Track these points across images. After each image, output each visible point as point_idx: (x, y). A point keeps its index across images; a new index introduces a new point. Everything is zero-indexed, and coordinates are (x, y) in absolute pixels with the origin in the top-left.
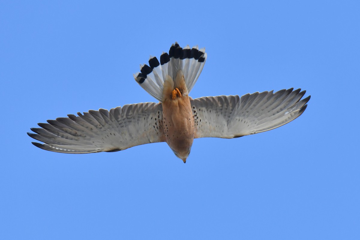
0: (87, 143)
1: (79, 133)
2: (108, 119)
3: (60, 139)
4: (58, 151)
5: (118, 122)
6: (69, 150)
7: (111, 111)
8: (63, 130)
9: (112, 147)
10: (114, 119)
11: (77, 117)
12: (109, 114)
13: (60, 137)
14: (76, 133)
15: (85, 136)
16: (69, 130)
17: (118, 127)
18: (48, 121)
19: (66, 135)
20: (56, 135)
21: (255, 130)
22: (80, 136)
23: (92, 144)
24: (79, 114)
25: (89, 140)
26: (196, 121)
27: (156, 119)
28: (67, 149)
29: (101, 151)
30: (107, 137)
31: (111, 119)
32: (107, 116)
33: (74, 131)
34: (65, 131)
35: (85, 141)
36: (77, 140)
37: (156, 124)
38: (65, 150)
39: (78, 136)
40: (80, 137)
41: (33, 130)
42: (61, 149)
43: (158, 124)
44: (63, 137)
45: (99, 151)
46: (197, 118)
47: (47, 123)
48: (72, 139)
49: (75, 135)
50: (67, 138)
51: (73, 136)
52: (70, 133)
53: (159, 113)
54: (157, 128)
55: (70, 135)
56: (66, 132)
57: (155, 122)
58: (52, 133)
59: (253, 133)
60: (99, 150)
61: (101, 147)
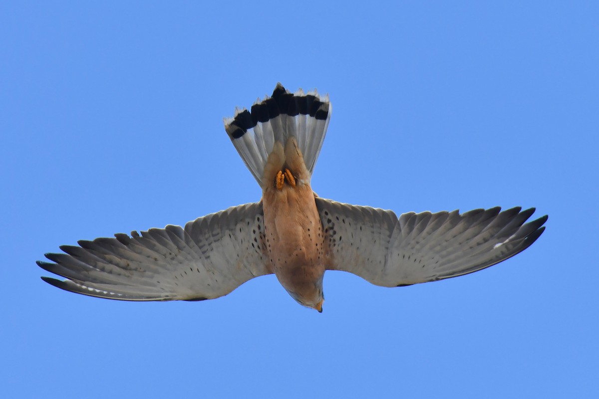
0: (146, 284)
1: (133, 265)
2: (183, 243)
3: (97, 273)
4: (93, 294)
5: (200, 248)
6: (112, 293)
7: (187, 227)
8: (104, 259)
9: (191, 293)
10: (192, 243)
11: (130, 238)
12: (183, 235)
13: (98, 270)
14: (128, 265)
15: (145, 271)
16: (116, 259)
17: (200, 258)
18: (80, 243)
19: (109, 267)
20: (91, 267)
21: (438, 274)
22: (136, 269)
23: (154, 285)
24: (135, 234)
25: (152, 277)
26: (332, 239)
27: (254, 232)
28: (109, 291)
29: (170, 300)
30: (184, 274)
31: (187, 242)
32: (180, 237)
33: (123, 262)
34: (108, 261)
35: (144, 279)
36: (128, 277)
37: (256, 240)
38: (105, 292)
39: (130, 270)
40: (134, 271)
41: (49, 256)
42: (98, 291)
43: (258, 239)
44: (103, 270)
45: (167, 298)
46: (335, 233)
47: (78, 245)
48: (119, 275)
49: (126, 268)
50: (110, 272)
51: (122, 270)
52: (117, 265)
53: (258, 219)
54: (259, 247)
55: (117, 268)
56: (111, 262)
57: (253, 236)
58: (84, 263)
59: (434, 278)
60: (167, 296)
61: (171, 292)
